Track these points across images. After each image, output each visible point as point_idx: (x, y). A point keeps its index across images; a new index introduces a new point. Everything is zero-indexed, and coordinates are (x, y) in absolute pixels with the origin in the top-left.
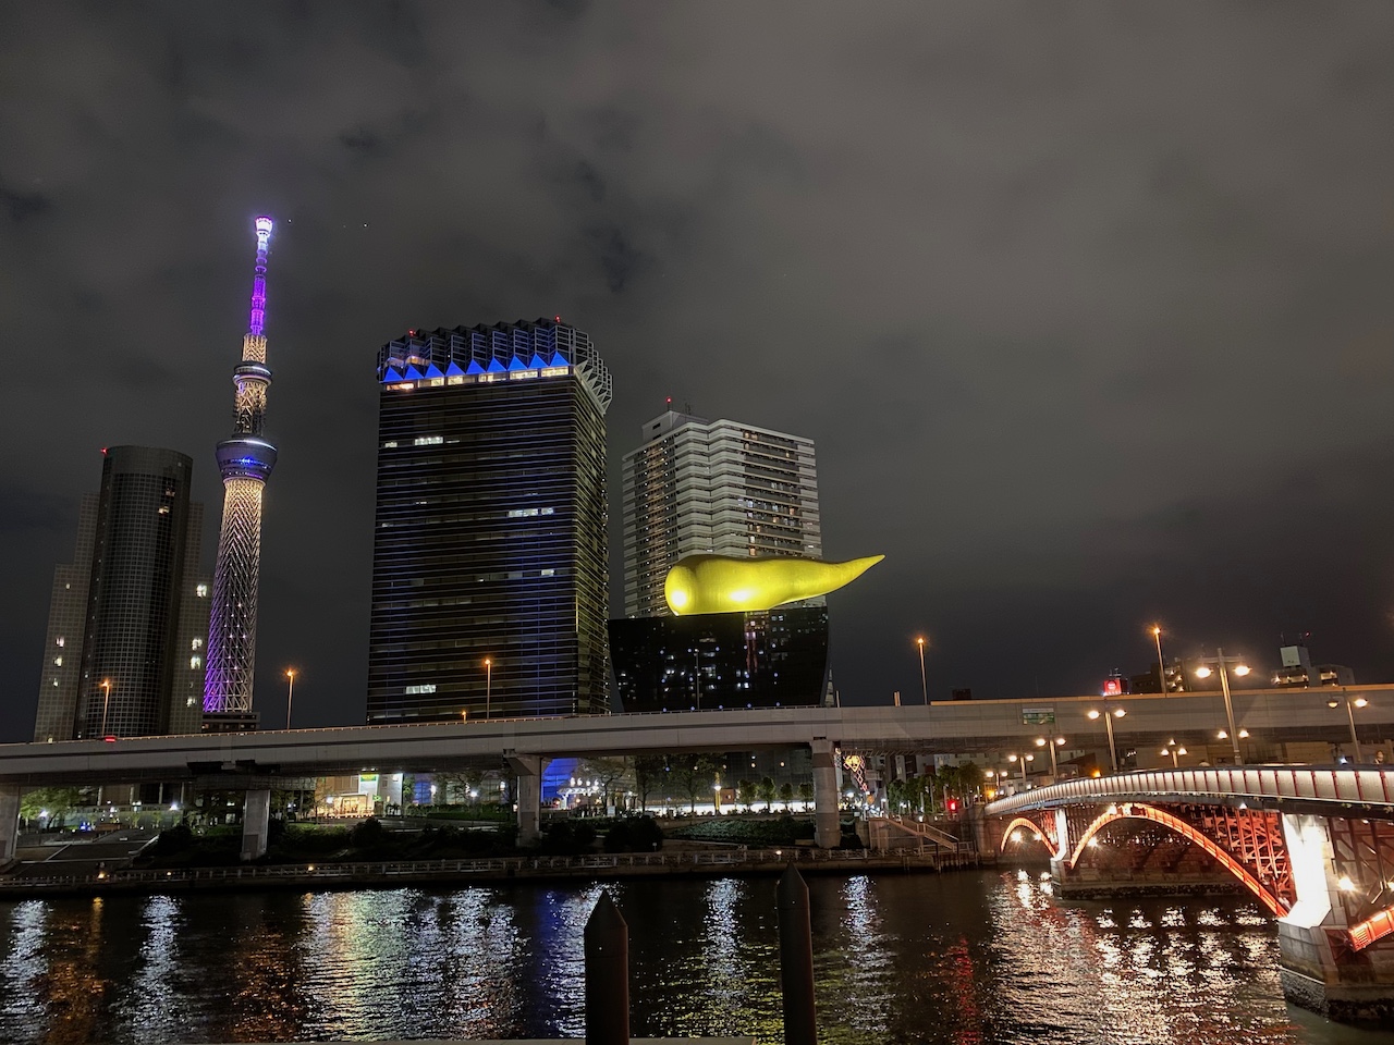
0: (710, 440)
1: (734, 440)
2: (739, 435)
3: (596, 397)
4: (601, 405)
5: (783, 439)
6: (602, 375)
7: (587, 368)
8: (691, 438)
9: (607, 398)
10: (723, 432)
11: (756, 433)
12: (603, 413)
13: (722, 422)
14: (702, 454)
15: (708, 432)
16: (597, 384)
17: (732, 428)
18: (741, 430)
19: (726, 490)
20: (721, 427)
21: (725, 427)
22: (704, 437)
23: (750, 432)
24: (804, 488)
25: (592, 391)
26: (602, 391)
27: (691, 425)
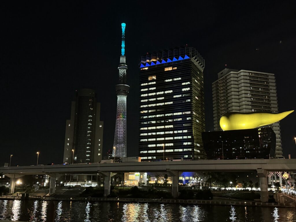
0: (238, 76)
1: (246, 76)
2: (248, 74)
3: (199, 67)
4: (201, 69)
5: (263, 74)
6: (201, 60)
7: (195, 59)
8: (232, 76)
9: (203, 67)
10: (242, 74)
11: (254, 73)
12: (202, 71)
13: (242, 71)
14: (236, 81)
15: (237, 74)
16: (199, 63)
17: (245, 72)
18: (249, 72)
19: (243, 92)
20: (241, 72)
21: (243, 72)
22: (236, 76)
23: (252, 73)
24: (271, 89)
25: (198, 65)
26: (201, 65)
27: (232, 72)
